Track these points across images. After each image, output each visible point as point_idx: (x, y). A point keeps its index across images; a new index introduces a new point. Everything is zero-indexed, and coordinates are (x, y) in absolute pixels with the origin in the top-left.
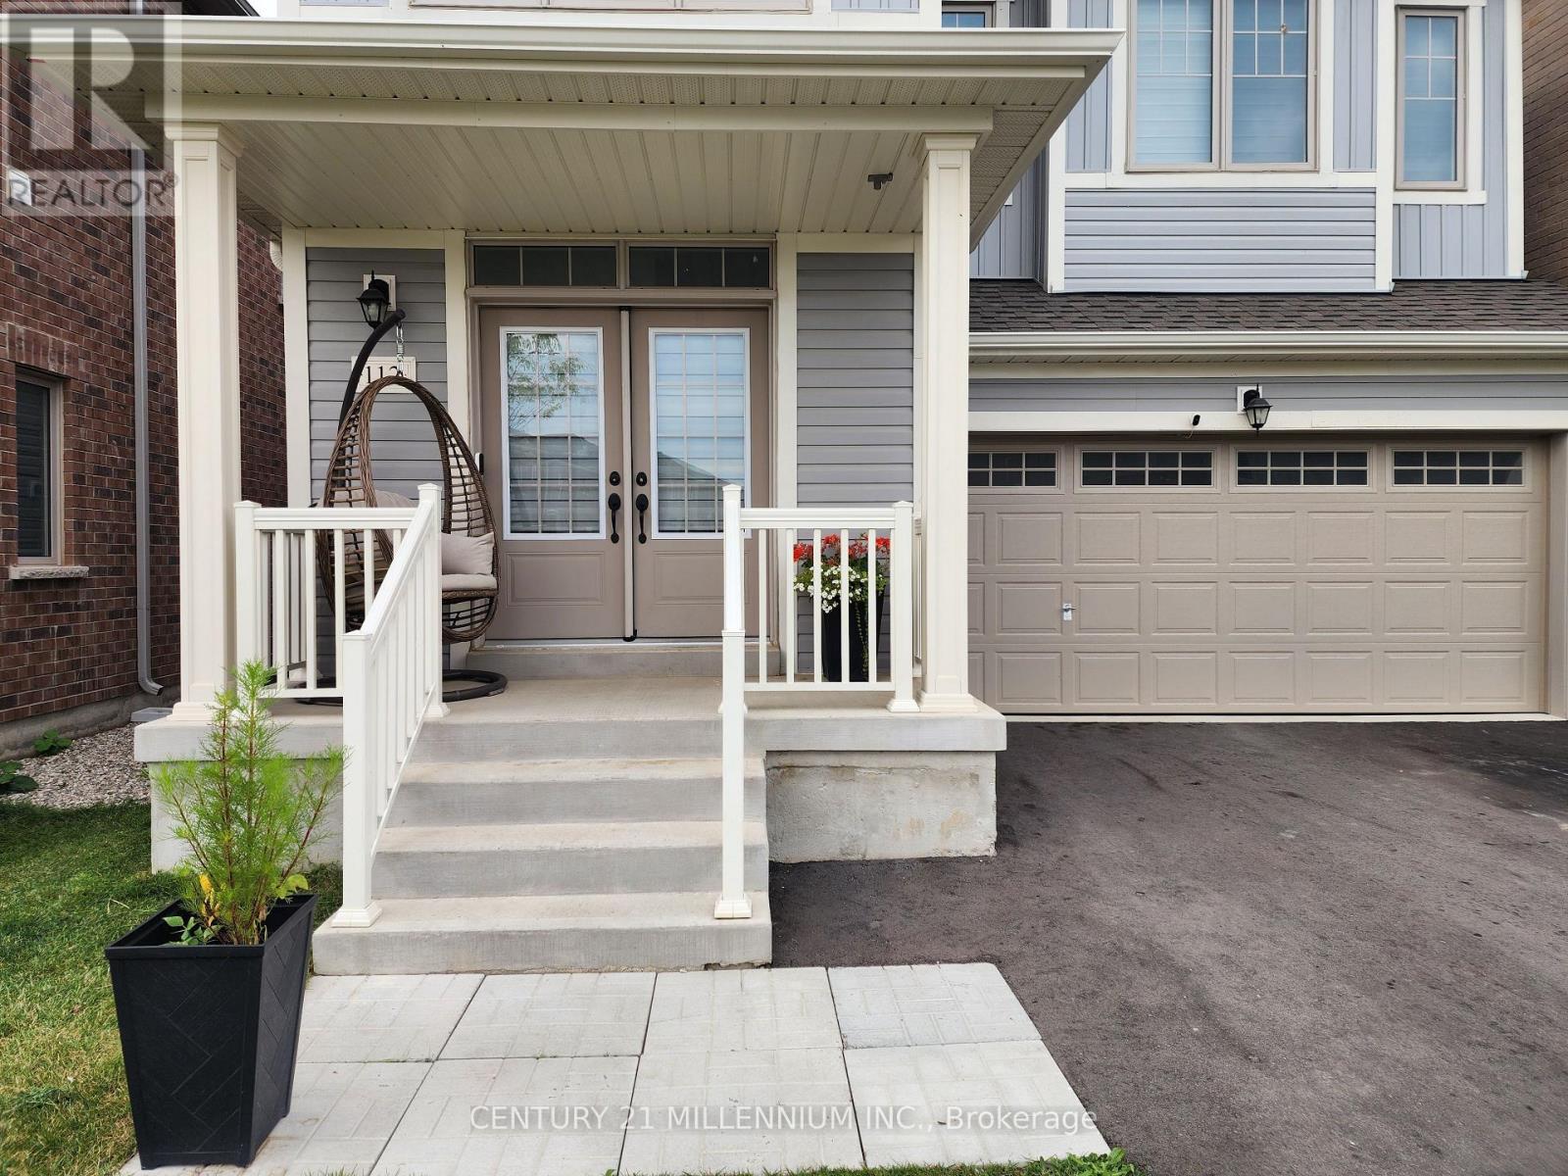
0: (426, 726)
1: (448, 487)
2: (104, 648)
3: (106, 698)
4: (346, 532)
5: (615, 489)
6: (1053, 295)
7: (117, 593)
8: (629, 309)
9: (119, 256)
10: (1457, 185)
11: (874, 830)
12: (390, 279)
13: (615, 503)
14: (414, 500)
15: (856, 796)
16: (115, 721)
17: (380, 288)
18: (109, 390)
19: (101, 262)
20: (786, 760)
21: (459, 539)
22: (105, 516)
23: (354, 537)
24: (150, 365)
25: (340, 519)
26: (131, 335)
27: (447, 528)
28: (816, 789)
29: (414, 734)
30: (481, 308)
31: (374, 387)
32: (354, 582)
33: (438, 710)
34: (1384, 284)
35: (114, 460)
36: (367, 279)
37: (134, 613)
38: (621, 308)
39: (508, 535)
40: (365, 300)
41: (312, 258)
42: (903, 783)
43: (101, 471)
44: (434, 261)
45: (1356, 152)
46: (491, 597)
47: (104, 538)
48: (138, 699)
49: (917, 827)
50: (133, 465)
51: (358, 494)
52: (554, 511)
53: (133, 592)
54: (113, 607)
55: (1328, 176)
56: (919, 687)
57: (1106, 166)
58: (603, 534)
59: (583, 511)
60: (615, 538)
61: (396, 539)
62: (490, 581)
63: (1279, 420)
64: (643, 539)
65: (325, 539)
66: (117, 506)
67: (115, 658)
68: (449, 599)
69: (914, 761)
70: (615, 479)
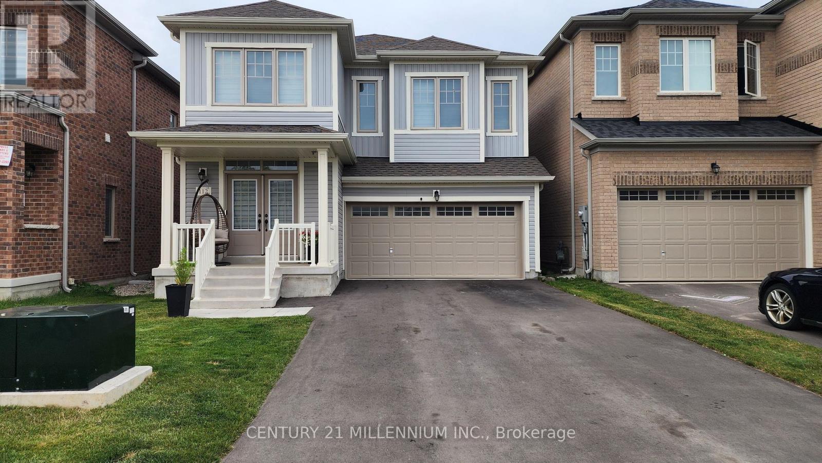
0: (211, 269)
1: (218, 218)
2: (123, 262)
3: (123, 276)
4: (195, 229)
5: (260, 218)
6: (391, 163)
7: (126, 247)
8: (264, 175)
9: (128, 151)
10: (510, 130)
11: (305, 291)
12: (205, 169)
13: (260, 222)
14: (209, 222)
15: (302, 284)
16: (125, 283)
17: (203, 171)
18: (126, 189)
19: (125, 154)
20: (287, 276)
21: (220, 231)
22: (124, 224)
23: (197, 230)
24: (136, 180)
25: (194, 226)
26: (131, 173)
27: (217, 228)
28: (293, 282)
29: (209, 270)
30: (227, 175)
31: (202, 197)
32: (197, 240)
33: (214, 266)
34: (482, 160)
35: (126, 209)
36: (200, 169)
37: (130, 252)
38: (262, 175)
39: (233, 229)
40: (200, 174)
41: (187, 164)
42: (312, 281)
43: (124, 212)
44: (216, 165)
45: (474, 125)
46: (227, 243)
47: (123, 231)
48: (130, 277)
49: (314, 290)
50: (131, 210)
51: (198, 221)
52: (245, 223)
53: (130, 246)
54: (125, 250)
55: (467, 131)
56: (317, 262)
57: (406, 128)
58: (256, 229)
59: (252, 224)
60: (260, 230)
61: (206, 230)
62: (227, 240)
63: (443, 199)
64: (266, 230)
65: (191, 230)
66: (127, 222)
67: (125, 265)
68: (217, 244)
69: (315, 276)
70: (260, 216)
